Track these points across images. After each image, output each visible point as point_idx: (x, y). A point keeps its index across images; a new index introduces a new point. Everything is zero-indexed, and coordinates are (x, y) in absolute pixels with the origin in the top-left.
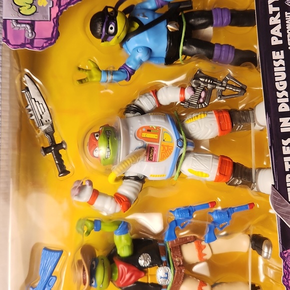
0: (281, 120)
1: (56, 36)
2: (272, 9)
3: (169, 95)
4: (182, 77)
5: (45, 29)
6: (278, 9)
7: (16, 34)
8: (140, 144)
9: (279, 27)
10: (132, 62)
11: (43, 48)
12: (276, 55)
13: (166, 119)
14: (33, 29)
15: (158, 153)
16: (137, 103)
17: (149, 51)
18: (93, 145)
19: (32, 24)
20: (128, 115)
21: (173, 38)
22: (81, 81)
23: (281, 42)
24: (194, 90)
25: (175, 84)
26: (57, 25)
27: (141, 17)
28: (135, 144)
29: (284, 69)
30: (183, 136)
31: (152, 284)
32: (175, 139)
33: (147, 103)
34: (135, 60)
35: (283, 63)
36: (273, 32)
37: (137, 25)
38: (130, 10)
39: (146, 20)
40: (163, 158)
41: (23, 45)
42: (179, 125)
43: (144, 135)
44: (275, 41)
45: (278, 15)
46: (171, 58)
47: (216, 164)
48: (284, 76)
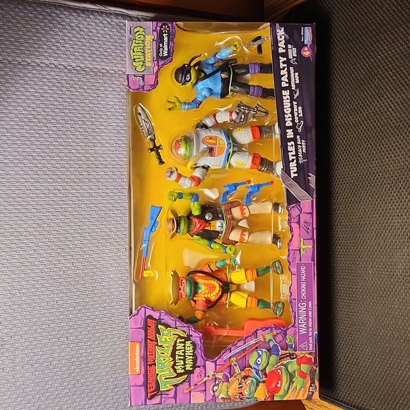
0: (287, 131)
1: (156, 83)
2: (282, 66)
3: (223, 117)
4: (230, 106)
5: (150, 79)
6: (285, 65)
7: (134, 83)
8: (205, 146)
9: (287, 76)
10: (200, 97)
11: (149, 90)
12: (284, 93)
13: (221, 132)
14: (143, 80)
15: (216, 151)
16: (204, 122)
17: (210, 90)
18: (177, 147)
19: (143, 77)
20: (198, 129)
21: (225, 82)
22: (170, 109)
23: (288, 85)
24: (238, 114)
25: (226, 110)
26: (157, 77)
27: (205, 70)
29: (289, 101)
30: (231, 142)
31: (213, 231)
32: (226, 143)
33: (209, 122)
34: (202, 96)
35: (289, 97)
36: (282, 79)
37: (203, 75)
38: (198, 64)
39: (208, 71)
40: (219, 155)
41: (138, 89)
42: (229, 135)
43: (208, 141)
44: (284, 85)
45: (286, 69)
46: (224, 94)
47: (251, 158)
48: (289, 105)
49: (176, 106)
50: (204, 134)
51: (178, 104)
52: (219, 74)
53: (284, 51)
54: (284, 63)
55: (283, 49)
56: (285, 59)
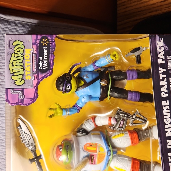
0: (168, 141)
1: (36, 96)
2: (161, 76)
5: (30, 93)
6: (165, 76)
7: (13, 97)
8: (86, 154)
9: (166, 86)
11: (29, 104)
12: (164, 103)
13: (100, 138)
14: (23, 93)
15: (96, 159)
17: (90, 97)
18: (58, 154)
19: (22, 91)
22: (51, 116)
26: (37, 90)
27: (85, 78)
28: (83, 154)
29: (169, 111)
30: (110, 148)
32: (106, 151)
34: (82, 102)
35: (168, 108)
36: (162, 89)
37: (83, 82)
39: (88, 79)
40: (99, 162)
41: (17, 103)
43: (88, 148)
44: (164, 95)
45: (165, 80)
48: (169, 115)
49: (57, 113)
50: (84, 140)
51: (59, 111)
52: (98, 82)
53: (164, 62)
54: (163, 73)
55: (163, 60)
56: (164, 70)
